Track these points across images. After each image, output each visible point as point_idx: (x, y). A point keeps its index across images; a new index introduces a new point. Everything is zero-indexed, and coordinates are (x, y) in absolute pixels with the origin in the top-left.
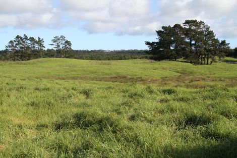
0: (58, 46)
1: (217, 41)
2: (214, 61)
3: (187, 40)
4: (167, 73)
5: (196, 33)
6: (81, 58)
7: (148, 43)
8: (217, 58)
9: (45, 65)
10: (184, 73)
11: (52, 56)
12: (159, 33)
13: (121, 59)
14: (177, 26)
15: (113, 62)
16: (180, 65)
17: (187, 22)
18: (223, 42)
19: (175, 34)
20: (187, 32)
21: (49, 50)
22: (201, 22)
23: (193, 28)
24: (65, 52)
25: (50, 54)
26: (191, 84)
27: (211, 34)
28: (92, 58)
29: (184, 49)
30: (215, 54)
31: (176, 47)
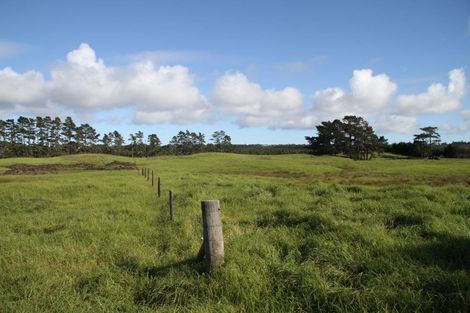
0: (218, 141)
1: (376, 137)
2: (373, 156)
3: (347, 136)
4: (329, 168)
5: (355, 128)
6: (240, 153)
7: (308, 138)
8: (376, 153)
9: (206, 159)
10: (345, 168)
11: (212, 151)
12: (319, 128)
13: (280, 153)
14: (336, 121)
15: (273, 157)
16: (340, 160)
17: (346, 118)
18: (382, 138)
19: (335, 130)
20: (346, 128)
21: (209, 145)
22: (360, 118)
23: (352, 123)
24: (225, 147)
25: (210, 148)
26: (356, 179)
27: (369, 130)
28: (250, 153)
29: (344, 144)
30: (374, 150)
31: (336, 142)
